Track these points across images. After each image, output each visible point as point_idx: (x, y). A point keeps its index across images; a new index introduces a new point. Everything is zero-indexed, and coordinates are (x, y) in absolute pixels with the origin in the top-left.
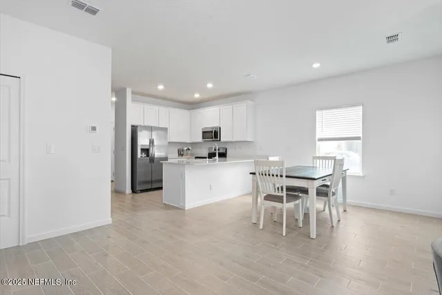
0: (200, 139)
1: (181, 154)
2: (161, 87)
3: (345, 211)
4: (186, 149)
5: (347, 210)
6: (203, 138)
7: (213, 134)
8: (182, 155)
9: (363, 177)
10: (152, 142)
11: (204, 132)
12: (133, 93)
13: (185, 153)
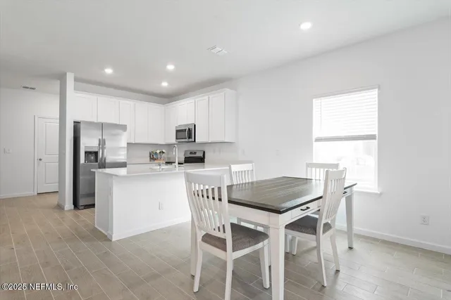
0: (173, 140)
1: (153, 157)
2: (109, 71)
3: (351, 248)
4: (158, 152)
5: (355, 246)
6: (177, 139)
7: (187, 134)
8: (154, 159)
9: (381, 194)
10: (102, 143)
11: (177, 131)
12: (76, 80)
13: (159, 156)
